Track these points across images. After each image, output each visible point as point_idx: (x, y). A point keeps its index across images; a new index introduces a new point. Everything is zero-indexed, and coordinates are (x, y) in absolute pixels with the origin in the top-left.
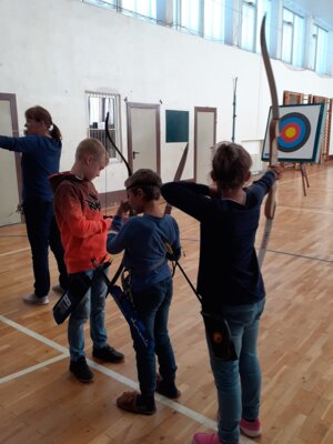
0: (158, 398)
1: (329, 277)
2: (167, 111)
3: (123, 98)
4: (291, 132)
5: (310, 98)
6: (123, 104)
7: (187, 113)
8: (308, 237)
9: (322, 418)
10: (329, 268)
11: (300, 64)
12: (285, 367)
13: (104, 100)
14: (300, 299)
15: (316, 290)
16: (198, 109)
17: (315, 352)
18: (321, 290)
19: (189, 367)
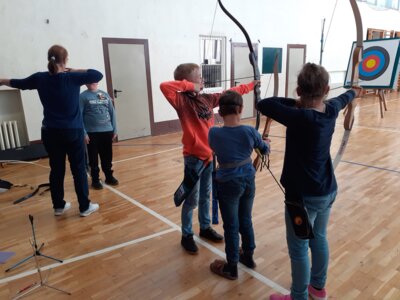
0: (240, 266)
1: (396, 185)
2: (264, 49)
3: (228, 39)
4: (371, 63)
5: (392, 33)
6: (229, 44)
7: (281, 50)
8: (380, 151)
9: (375, 294)
10: (396, 177)
11: (384, 4)
12: (346, 252)
13: (216, 41)
14: (366, 200)
15: (381, 194)
16: (290, 46)
17: (375, 242)
18: (386, 195)
19: (266, 246)
